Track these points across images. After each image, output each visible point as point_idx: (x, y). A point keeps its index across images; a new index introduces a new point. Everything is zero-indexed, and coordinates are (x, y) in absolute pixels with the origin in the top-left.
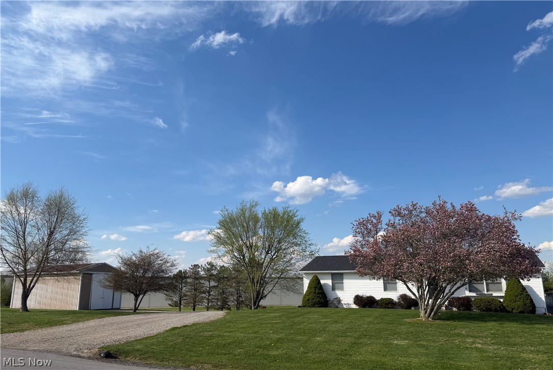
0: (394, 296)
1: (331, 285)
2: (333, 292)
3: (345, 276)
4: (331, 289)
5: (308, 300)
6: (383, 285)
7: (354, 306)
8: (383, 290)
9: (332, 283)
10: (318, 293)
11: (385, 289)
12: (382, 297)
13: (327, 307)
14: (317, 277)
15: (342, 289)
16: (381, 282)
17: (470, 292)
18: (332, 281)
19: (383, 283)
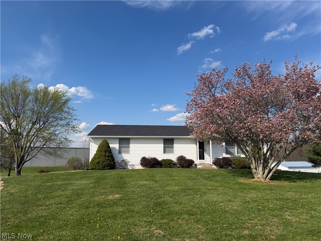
0: (173, 157)
1: (118, 148)
2: (120, 155)
3: (131, 141)
4: (118, 153)
5: (99, 163)
6: (163, 148)
7: (140, 167)
8: (163, 152)
9: (119, 147)
10: (109, 156)
11: (164, 152)
12: (163, 159)
13: (114, 169)
14: (107, 142)
15: (128, 152)
16: (162, 146)
17: (227, 154)
18: (119, 145)
19: (163, 147)
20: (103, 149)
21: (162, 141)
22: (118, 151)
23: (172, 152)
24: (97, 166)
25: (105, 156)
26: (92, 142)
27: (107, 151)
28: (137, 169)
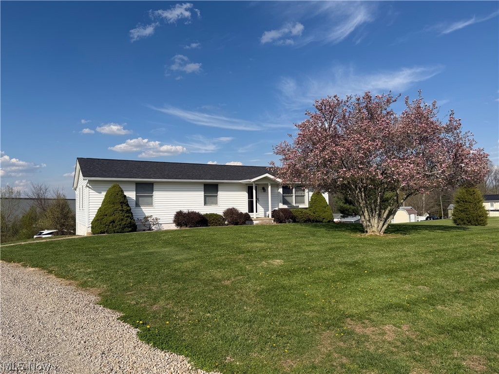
0: (218, 209)
1: (135, 198)
2: (138, 209)
3: (156, 187)
4: (135, 205)
5: (114, 222)
6: (203, 198)
7: (173, 227)
8: (203, 204)
9: (136, 196)
11: (205, 204)
14: (120, 188)
15: (150, 204)
16: (202, 194)
17: (284, 204)
18: (136, 194)
19: (203, 196)
20: (118, 200)
21: (203, 187)
22: (135, 203)
23: (216, 203)
24: (111, 227)
25: (122, 210)
26: (89, 188)
27: (124, 203)
28: (165, 229)
